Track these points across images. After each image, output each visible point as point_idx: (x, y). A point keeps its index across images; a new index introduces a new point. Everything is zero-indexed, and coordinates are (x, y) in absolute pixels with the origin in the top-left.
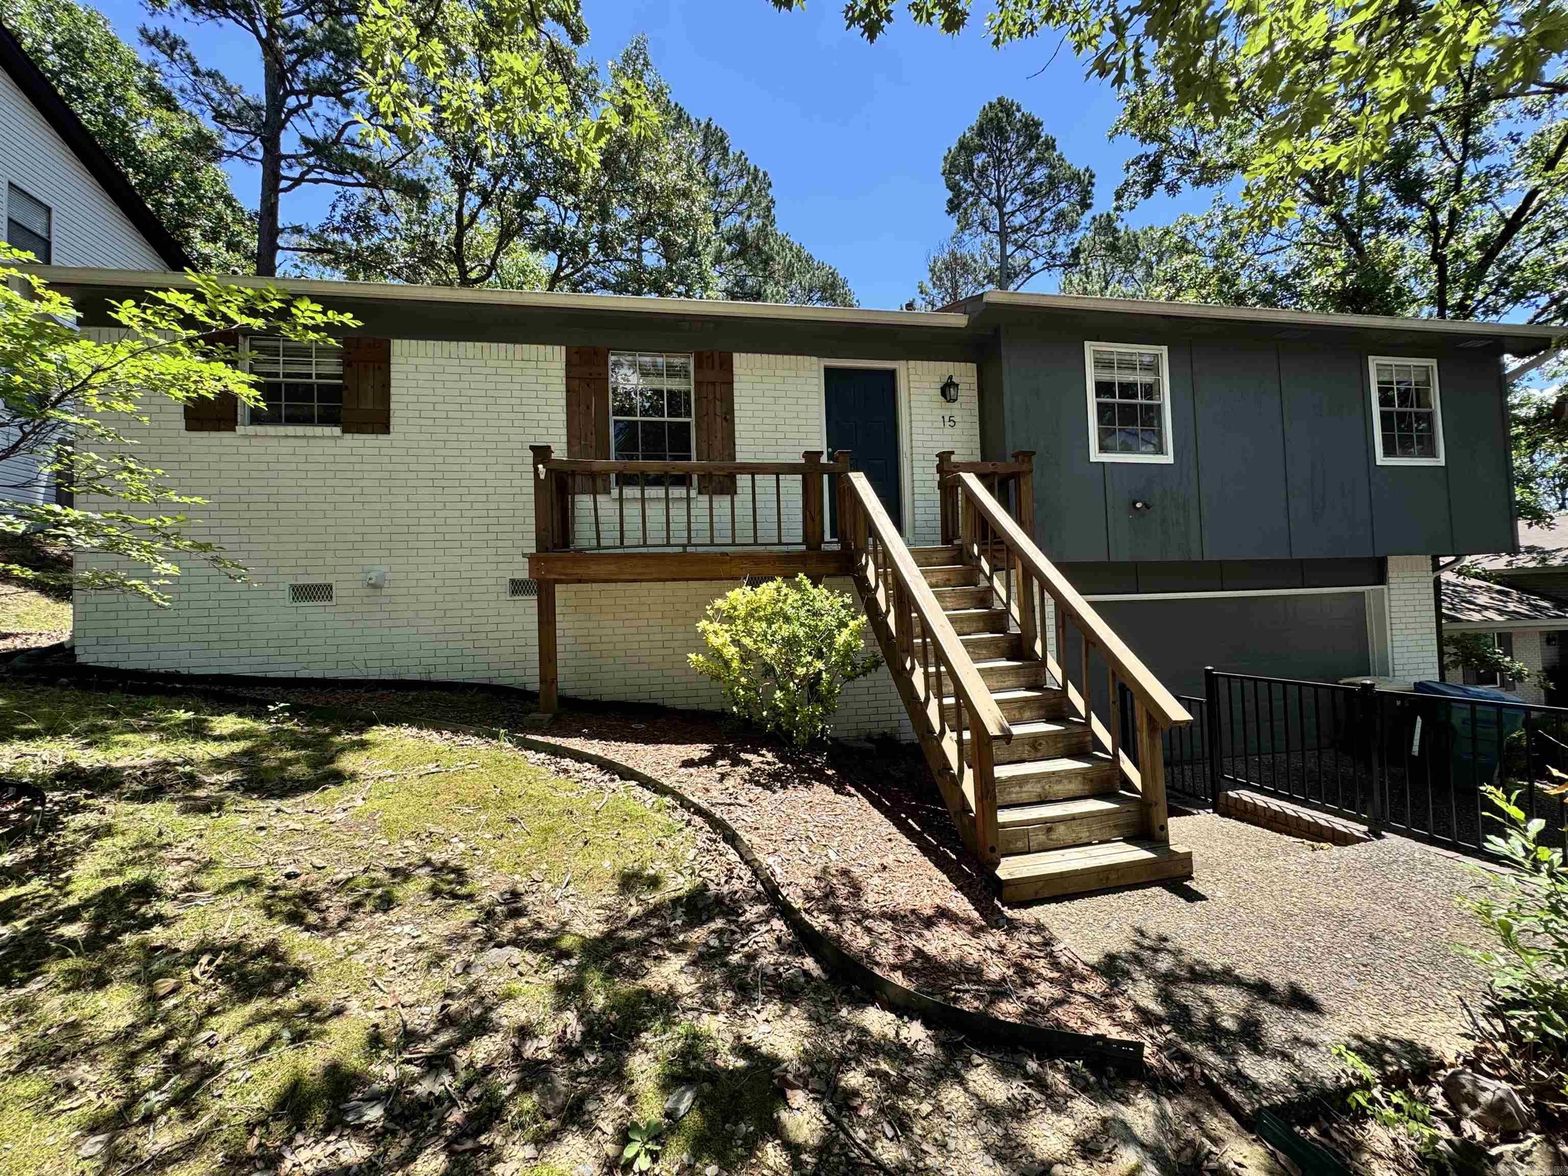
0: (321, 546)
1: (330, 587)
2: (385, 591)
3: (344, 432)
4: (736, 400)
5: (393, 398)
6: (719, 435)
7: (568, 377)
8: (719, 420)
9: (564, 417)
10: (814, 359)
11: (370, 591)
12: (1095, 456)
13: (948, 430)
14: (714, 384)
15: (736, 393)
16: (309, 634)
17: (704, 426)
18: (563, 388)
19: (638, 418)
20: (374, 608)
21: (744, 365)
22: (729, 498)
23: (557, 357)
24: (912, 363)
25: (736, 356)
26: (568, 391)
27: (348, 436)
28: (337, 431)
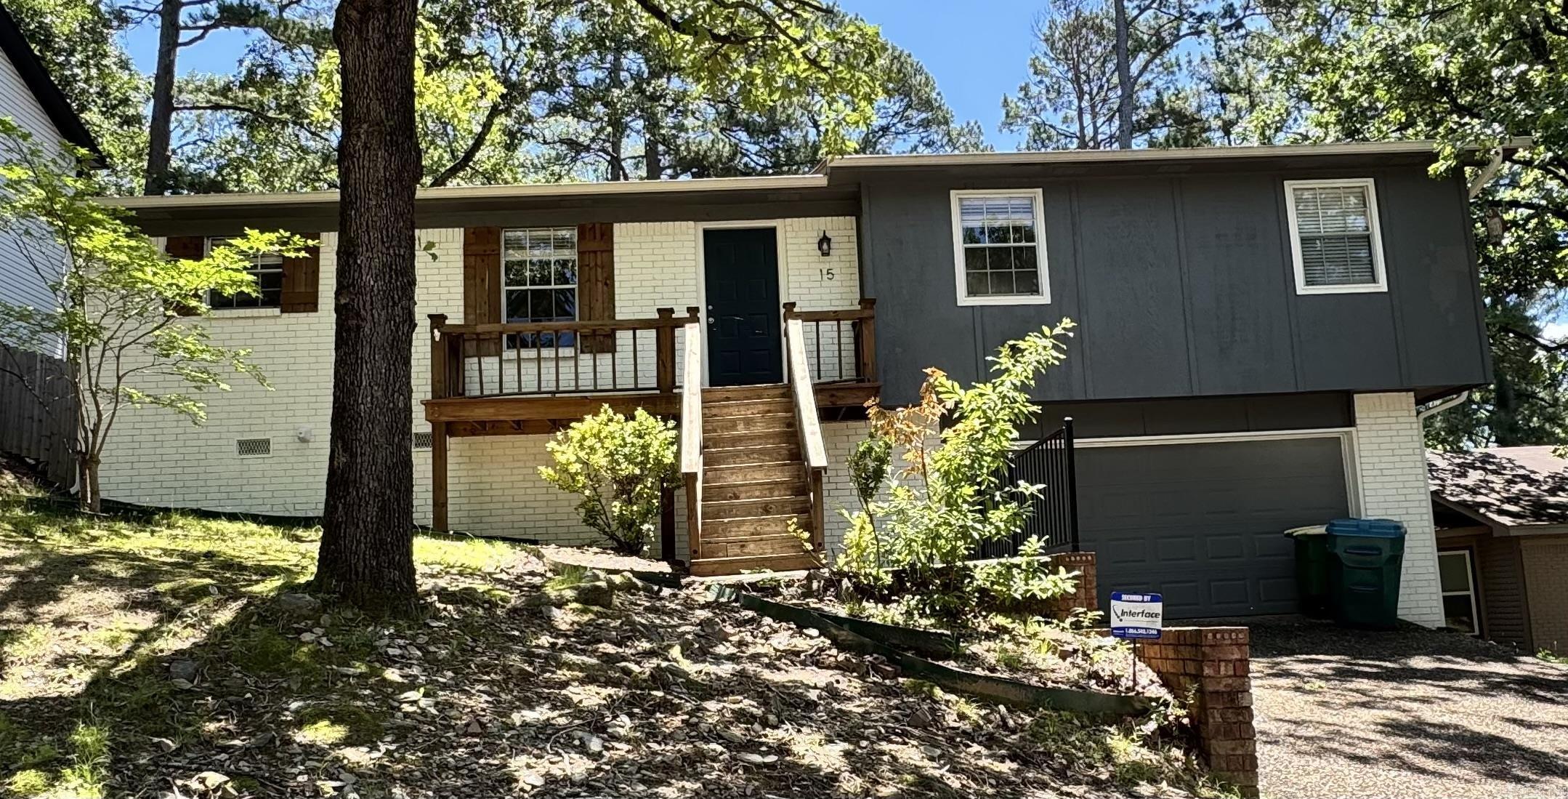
0: (262, 408)
1: (267, 442)
2: (311, 445)
3: (282, 312)
4: (616, 266)
5: (321, 282)
6: (600, 300)
7: (465, 255)
8: (600, 285)
9: (462, 290)
10: (691, 223)
11: (298, 445)
12: (963, 299)
13: (826, 283)
14: (595, 252)
15: (616, 259)
16: (251, 481)
17: (586, 292)
18: (462, 264)
19: (528, 287)
20: (301, 459)
21: (624, 232)
22: (610, 356)
23: (457, 238)
24: (788, 221)
25: (616, 226)
26: (465, 267)
27: (285, 315)
28: (277, 311)
